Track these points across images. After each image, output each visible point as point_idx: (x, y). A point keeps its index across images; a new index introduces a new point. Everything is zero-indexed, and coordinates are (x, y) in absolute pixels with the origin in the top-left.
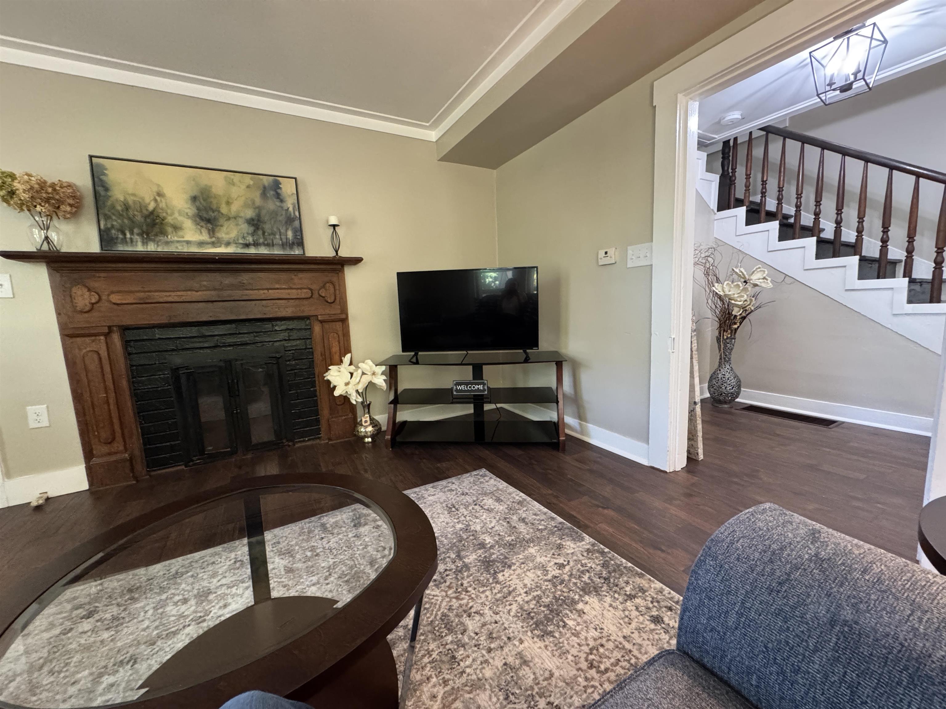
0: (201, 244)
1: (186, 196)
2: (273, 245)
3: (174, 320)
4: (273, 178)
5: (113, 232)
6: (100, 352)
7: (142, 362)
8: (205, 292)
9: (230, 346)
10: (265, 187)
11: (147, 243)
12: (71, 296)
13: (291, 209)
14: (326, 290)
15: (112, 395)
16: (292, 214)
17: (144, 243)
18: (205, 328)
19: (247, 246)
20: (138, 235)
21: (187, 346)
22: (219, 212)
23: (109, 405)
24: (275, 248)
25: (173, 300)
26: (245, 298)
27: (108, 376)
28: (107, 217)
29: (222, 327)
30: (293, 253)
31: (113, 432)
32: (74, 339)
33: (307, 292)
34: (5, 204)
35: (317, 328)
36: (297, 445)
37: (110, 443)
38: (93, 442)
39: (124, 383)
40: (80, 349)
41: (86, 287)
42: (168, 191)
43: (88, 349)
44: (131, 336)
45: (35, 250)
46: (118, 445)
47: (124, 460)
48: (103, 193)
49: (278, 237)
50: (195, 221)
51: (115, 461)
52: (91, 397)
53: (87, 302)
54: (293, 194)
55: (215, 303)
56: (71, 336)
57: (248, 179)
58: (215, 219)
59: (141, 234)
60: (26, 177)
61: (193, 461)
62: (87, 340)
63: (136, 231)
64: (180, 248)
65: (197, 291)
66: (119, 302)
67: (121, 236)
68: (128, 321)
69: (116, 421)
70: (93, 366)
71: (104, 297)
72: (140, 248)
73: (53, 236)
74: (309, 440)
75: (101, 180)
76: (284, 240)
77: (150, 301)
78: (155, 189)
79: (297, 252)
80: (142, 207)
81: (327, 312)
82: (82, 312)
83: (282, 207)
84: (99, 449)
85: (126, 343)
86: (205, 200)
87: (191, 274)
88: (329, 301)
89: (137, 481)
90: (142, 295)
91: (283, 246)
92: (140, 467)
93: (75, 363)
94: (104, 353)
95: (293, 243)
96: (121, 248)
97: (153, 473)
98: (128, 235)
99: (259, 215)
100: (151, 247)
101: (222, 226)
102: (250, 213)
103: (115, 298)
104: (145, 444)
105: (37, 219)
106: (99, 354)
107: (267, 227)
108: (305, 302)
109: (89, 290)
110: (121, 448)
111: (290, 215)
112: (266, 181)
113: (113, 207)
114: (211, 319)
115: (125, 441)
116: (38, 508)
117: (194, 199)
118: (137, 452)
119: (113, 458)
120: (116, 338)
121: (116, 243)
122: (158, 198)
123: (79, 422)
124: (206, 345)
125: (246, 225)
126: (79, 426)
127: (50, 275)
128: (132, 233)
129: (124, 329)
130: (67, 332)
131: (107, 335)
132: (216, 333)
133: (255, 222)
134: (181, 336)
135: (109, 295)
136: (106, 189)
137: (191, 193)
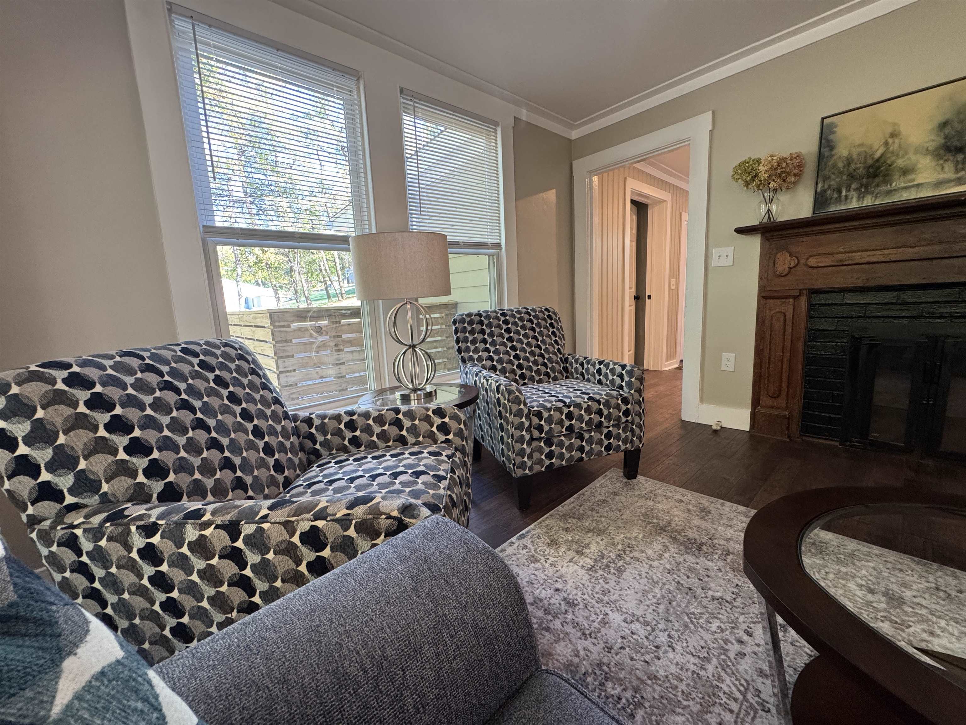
0: (939, 184)
1: (931, 126)
3: (872, 283)
5: (829, 192)
6: (787, 314)
7: (821, 327)
8: (926, 248)
9: (941, 317)
11: (863, 197)
12: (774, 261)
15: (787, 355)
17: (860, 198)
18: (910, 293)
20: (855, 190)
21: (879, 314)
23: (782, 364)
25: (876, 260)
27: (788, 337)
28: (826, 179)
29: (939, 291)
31: (780, 390)
32: (768, 301)
34: (745, 188)
37: (775, 398)
38: (762, 392)
39: (800, 346)
40: (770, 310)
41: (789, 252)
42: (906, 128)
43: (777, 310)
44: (821, 299)
45: (758, 223)
46: (782, 402)
47: (784, 417)
48: (827, 154)
50: (937, 155)
51: (777, 415)
52: (769, 354)
53: (786, 266)
55: (935, 261)
56: (766, 298)
59: (858, 189)
60: (770, 158)
62: (778, 302)
63: (854, 186)
64: (905, 195)
65: (912, 247)
66: (815, 265)
67: (835, 196)
68: (819, 284)
69: (785, 379)
70: (778, 326)
71: (802, 261)
72: (854, 204)
73: (774, 208)
75: (828, 141)
77: (846, 263)
78: (889, 130)
80: (867, 155)
82: (780, 276)
84: (766, 401)
85: (811, 306)
86: (961, 122)
87: (909, 227)
89: (791, 440)
90: (840, 257)
92: (795, 428)
93: (763, 322)
94: (789, 315)
96: (834, 208)
97: (804, 438)
98: (844, 193)
100: (868, 201)
103: (812, 262)
104: (804, 408)
105: (766, 195)
106: (785, 316)
109: (791, 255)
110: (784, 405)
113: (835, 166)
114: (924, 282)
115: (787, 400)
117: (944, 125)
118: (795, 414)
119: (775, 412)
120: (803, 302)
121: (829, 204)
122: (890, 141)
123: (755, 373)
124: (903, 314)
126: (754, 376)
127: (762, 244)
128: (848, 190)
129: (813, 292)
130: (764, 295)
131: (795, 298)
132: (923, 300)
134: (874, 302)
135: (807, 259)
136: (832, 148)
137: (941, 118)
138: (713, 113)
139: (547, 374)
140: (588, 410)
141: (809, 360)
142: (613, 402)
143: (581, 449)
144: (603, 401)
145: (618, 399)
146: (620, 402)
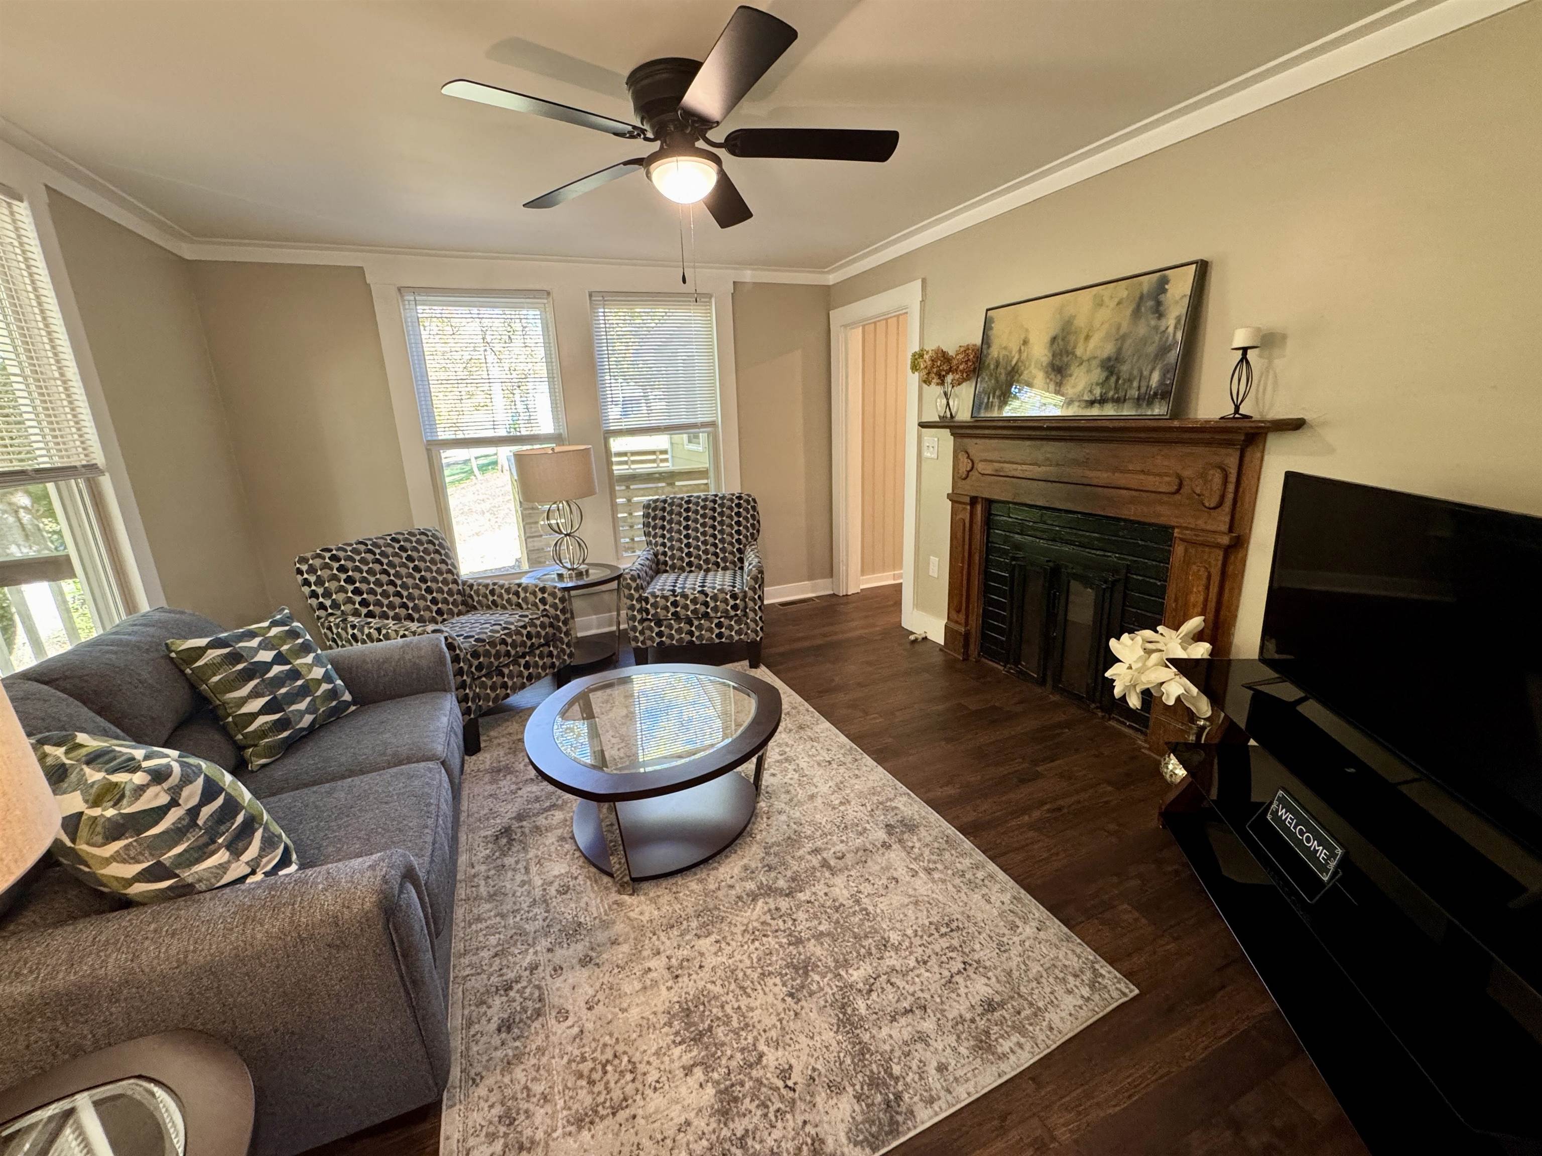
1: (1046, 338)
2: (1125, 400)
4: (1158, 274)
5: (983, 395)
6: (966, 521)
10: (1141, 297)
11: (1002, 407)
12: (960, 463)
13: (1171, 330)
14: (1206, 482)
16: (1171, 338)
18: (1049, 514)
19: (1091, 403)
20: (997, 397)
21: (1030, 533)
22: (1073, 353)
23: (962, 576)
24: (1126, 405)
25: (1018, 475)
26: (1085, 481)
27: (966, 547)
28: (982, 380)
30: (1149, 413)
31: (961, 604)
32: (954, 504)
33: (1169, 483)
35: (1179, 550)
36: (1112, 723)
37: (958, 611)
38: (951, 604)
39: (977, 558)
40: (956, 515)
41: (967, 453)
42: (1033, 339)
43: (961, 517)
44: (995, 508)
45: (945, 417)
46: (962, 618)
47: (962, 634)
48: (987, 351)
49: (1135, 384)
50: (1047, 372)
51: (956, 631)
52: (954, 563)
53: (964, 469)
54: (1185, 296)
56: (952, 501)
57: (1122, 291)
58: (1068, 365)
61: (1010, 667)
62: (963, 507)
63: (998, 393)
65: (1040, 466)
66: (984, 472)
67: (986, 402)
68: (988, 494)
69: (964, 592)
70: (960, 533)
71: (975, 466)
73: (951, 405)
74: (1130, 727)
75: (988, 336)
76: (1143, 390)
77: (1001, 474)
78: (1023, 337)
79: (1156, 411)
80: (1008, 359)
81: (1201, 523)
82: (963, 479)
83: (1156, 328)
84: (953, 614)
85: (985, 517)
86: (1063, 340)
87: (1038, 443)
88: (1207, 504)
90: (998, 465)
91: (1138, 401)
92: (972, 647)
93: (953, 526)
95: (1155, 394)
96: (983, 415)
97: (983, 660)
98: (992, 399)
99: (1119, 351)
101: (1071, 375)
102: (1108, 350)
103: (982, 468)
104: (982, 626)
105: (945, 388)
106: (965, 524)
107: (1125, 368)
108: (1165, 498)
109: (967, 457)
110: (963, 621)
111: (1167, 338)
112: (1147, 283)
113: (990, 367)
115: (966, 615)
117: (1054, 339)
118: (973, 631)
119: (956, 628)
120: (978, 509)
121: (980, 410)
122: (1023, 348)
123: (949, 583)
125: (1099, 370)
126: (949, 586)
127: (953, 442)
128: (994, 397)
129: (985, 501)
130: (951, 498)
131: (972, 505)
132: (1056, 524)
133: (1112, 363)
134: (1027, 519)
135: (979, 464)
136: (989, 347)
137: (1052, 333)
138: (924, 281)
139: (717, 564)
140: (694, 601)
142: (721, 596)
143: (691, 633)
144: (711, 594)
145: (727, 594)
146: (728, 597)
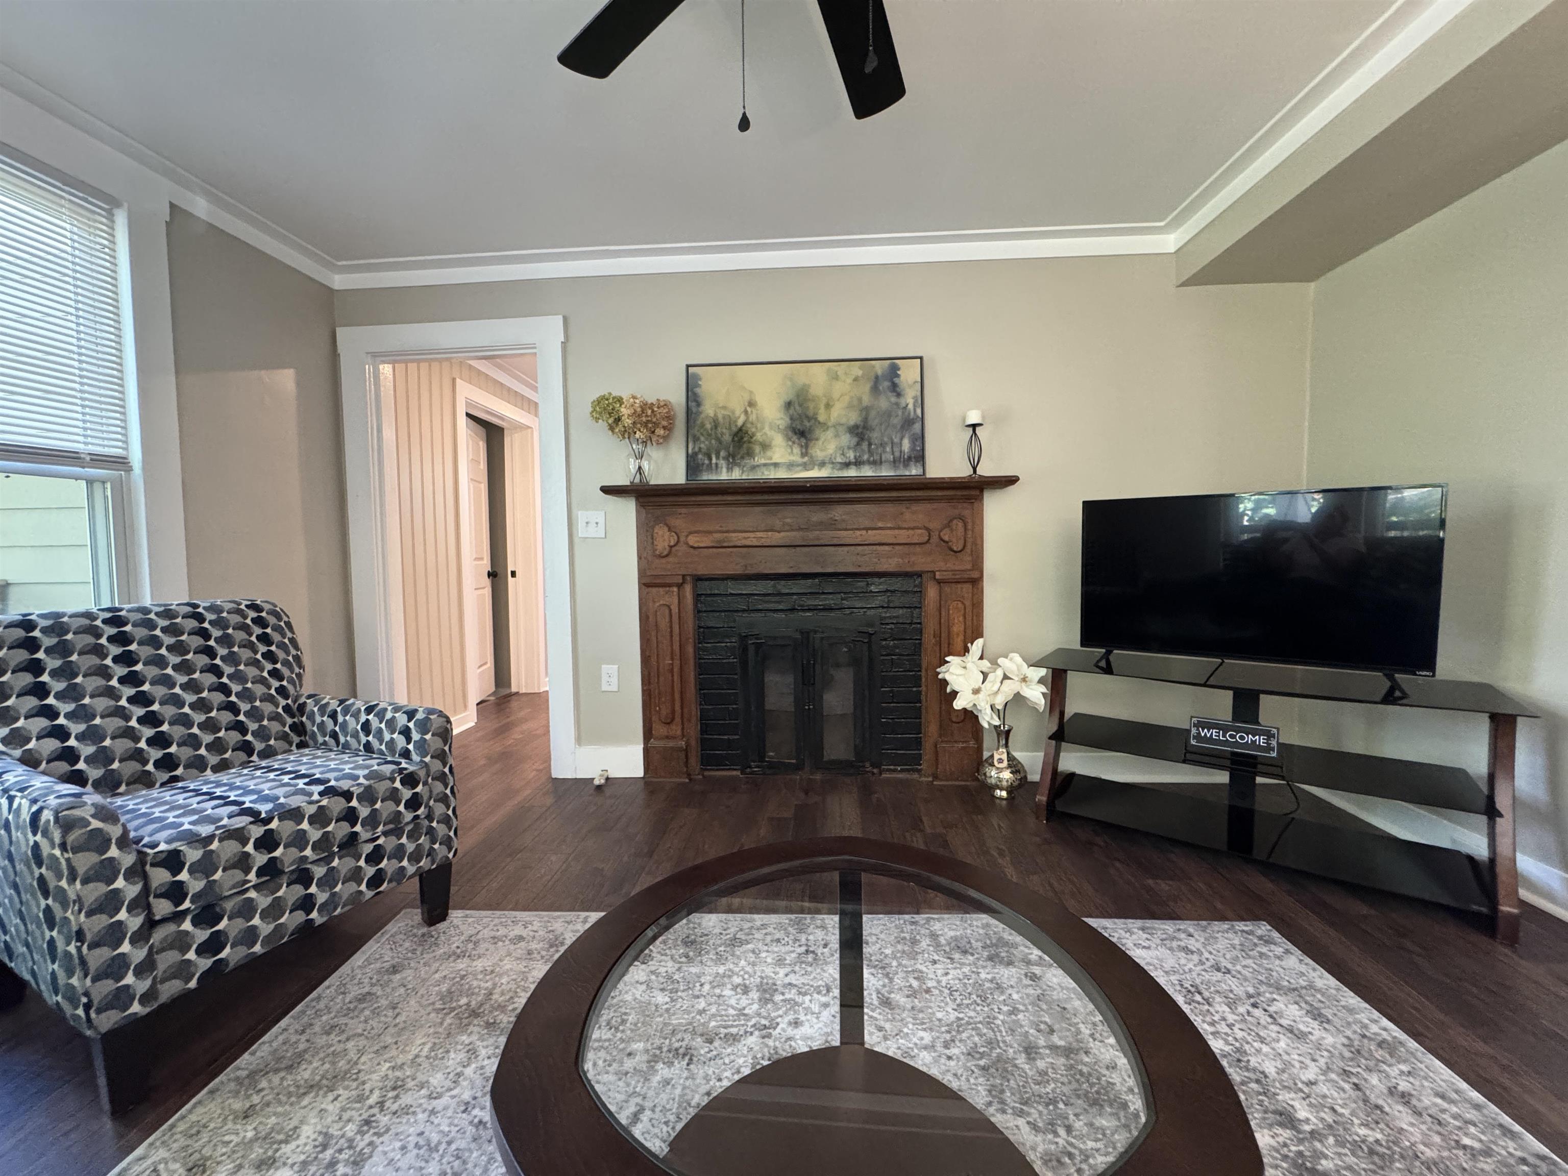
0: (791, 466)
1: (779, 403)
2: (881, 462)
3: (750, 571)
4: (889, 362)
5: (700, 456)
6: (672, 607)
7: (711, 624)
8: (788, 534)
9: (809, 610)
10: (877, 377)
11: (732, 469)
12: (652, 536)
13: (911, 406)
14: (952, 530)
15: (677, 663)
16: (912, 413)
17: (730, 469)
18: (783, 582)
19: (847, 465)
20: (724, 458)
21: (760, 607)
22: (816, 419)
23: (673, 676)
24: (883, 468)
25: (751, 544)
26: (835, 542)
27: (676, 638)
28: (696, 439)
29: (802, 582)
30: (907, 473)
31: (673, 712)
32: (650, 589)
33: (921, 535)
34: (610, 433)
35: (932, 592)
37: (668, 723)
38: (654, 718)
39: (690, 650)
40: (654, 602)
41: (667, 525)
42: (761, 400)
43: (661, 602)
44: (705, 587)
45: (628, 484)
46: (676, 729)
47: (680, 749)
48: (694, 410)
49: (888, 449)
50: (787, 435)
51: (672, 748)
52: (658, 662)
53: (666, 544)
54: (916, 382)
55: (798, 549)
56: (647, 585)
57: (856, 370)
58: (811, 430)
59: (726, 458)
60: (632, 400)
61: (750, 767)
62: (661, 590)
63: (723, 454)
64: (766, 473)
65: (779, 532)
66: (696, 545)
67: (707, 462)
68: (702, 571)
69: (677, 696)
70: (664, 623)
71: (682, 539)
72: (724, 476)
73: (645, 465)
75: (695, 394)
76: (897, 454)
77: (725, 544)
78: (747, 397)
79: (914, 472)
80: (731, 421)
81: (950, 566)
82: (661, 557)
83: (897, 404)
84: (659, 729)
85: (697, 597)
86: (800, 405)
87: (773, 508)
88: (955, 549)
89: (690, 780)
90: (718, 536)
91: (895, 463)
92: (694, 761)
93: (648, 617)
94: (675, 610)
95: (910, 458)
96: (707, 477)
97: (706, 773)
98: (714, 461)
99: (866, 420)
100: (736, 474)
101: (817, 439)
102: (854, 418)
103: (693, 540)
104: (703, 732)
105: (634, 446)
106: (670, 610)
107: (875, 436)
108: (918, 549)
109: (670, 530)
110: (679, 732)
111: (909, 414)
112: (880, 368)
113: (703, 425)
114: (791, 571)
115: (683, 724)
116: (599, 787)
117: (789, 405)
118: (693, 743)
119: (671, 744)
120: (688, 589)
121: (701, 471)
122: (749, 409)
123: (643, 691)
124: (781, 607)
125: (848, 435)
126: (643, 695)
127: (638, 512)
128: (718, 458)
129: (698, 579)
130: (644, 581)
131: (680, 586)
132: (794, 591)
133: (860, 430)
134: (755, 592)
135: (687, 536)
136: (699, 404)
137: (786, 398)
138: (566, 320)
139: (247, 748)
141: (702, 668)
143: (307, 904)
145: (393, 780)
146: (398, 784)
